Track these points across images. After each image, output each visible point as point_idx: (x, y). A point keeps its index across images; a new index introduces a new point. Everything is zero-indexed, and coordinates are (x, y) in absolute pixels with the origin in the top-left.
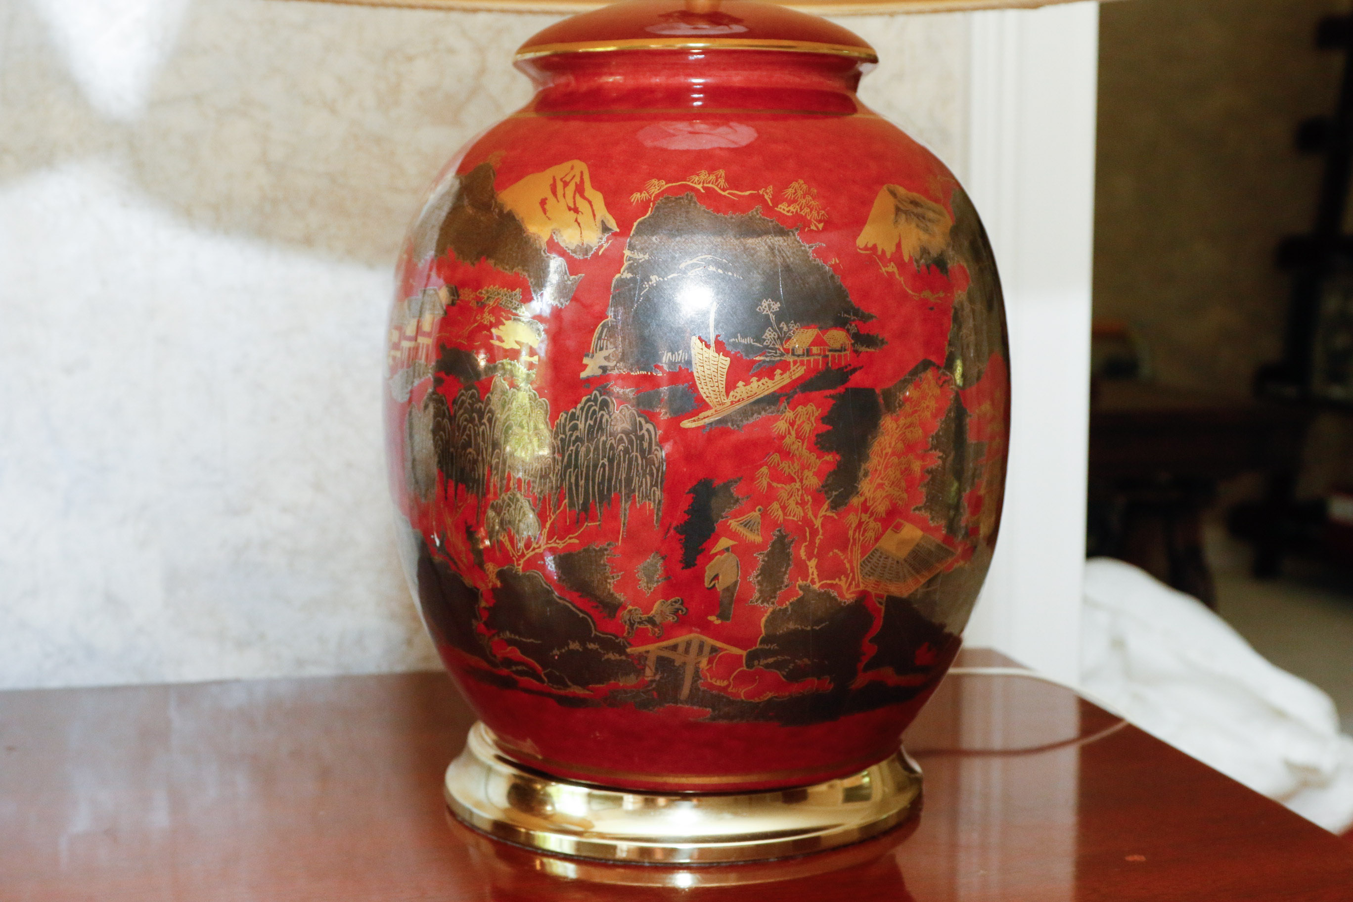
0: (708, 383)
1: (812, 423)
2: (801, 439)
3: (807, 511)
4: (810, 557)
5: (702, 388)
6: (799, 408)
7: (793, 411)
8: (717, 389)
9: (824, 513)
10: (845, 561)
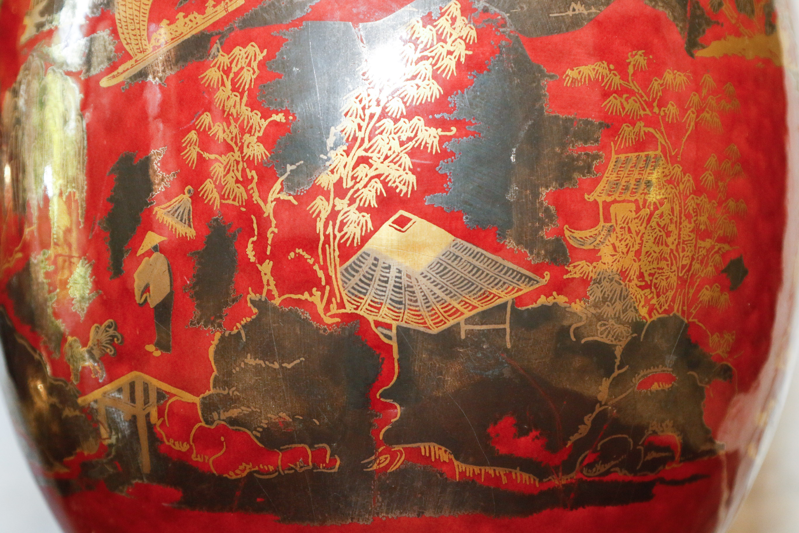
0: (129, 25)
1: (253, 69)
2: (238, 92)
3: (251, 192)
4: (261, 258)
5: (123, 33)
6: (237, 50)
7: (228, 54)
8: (138, 32)
9: (276, 196)
10: (316, 267)
